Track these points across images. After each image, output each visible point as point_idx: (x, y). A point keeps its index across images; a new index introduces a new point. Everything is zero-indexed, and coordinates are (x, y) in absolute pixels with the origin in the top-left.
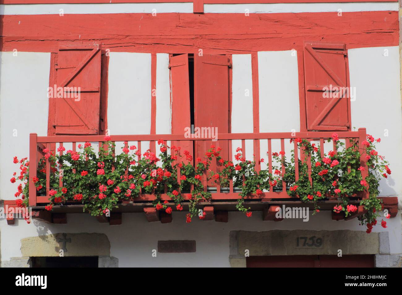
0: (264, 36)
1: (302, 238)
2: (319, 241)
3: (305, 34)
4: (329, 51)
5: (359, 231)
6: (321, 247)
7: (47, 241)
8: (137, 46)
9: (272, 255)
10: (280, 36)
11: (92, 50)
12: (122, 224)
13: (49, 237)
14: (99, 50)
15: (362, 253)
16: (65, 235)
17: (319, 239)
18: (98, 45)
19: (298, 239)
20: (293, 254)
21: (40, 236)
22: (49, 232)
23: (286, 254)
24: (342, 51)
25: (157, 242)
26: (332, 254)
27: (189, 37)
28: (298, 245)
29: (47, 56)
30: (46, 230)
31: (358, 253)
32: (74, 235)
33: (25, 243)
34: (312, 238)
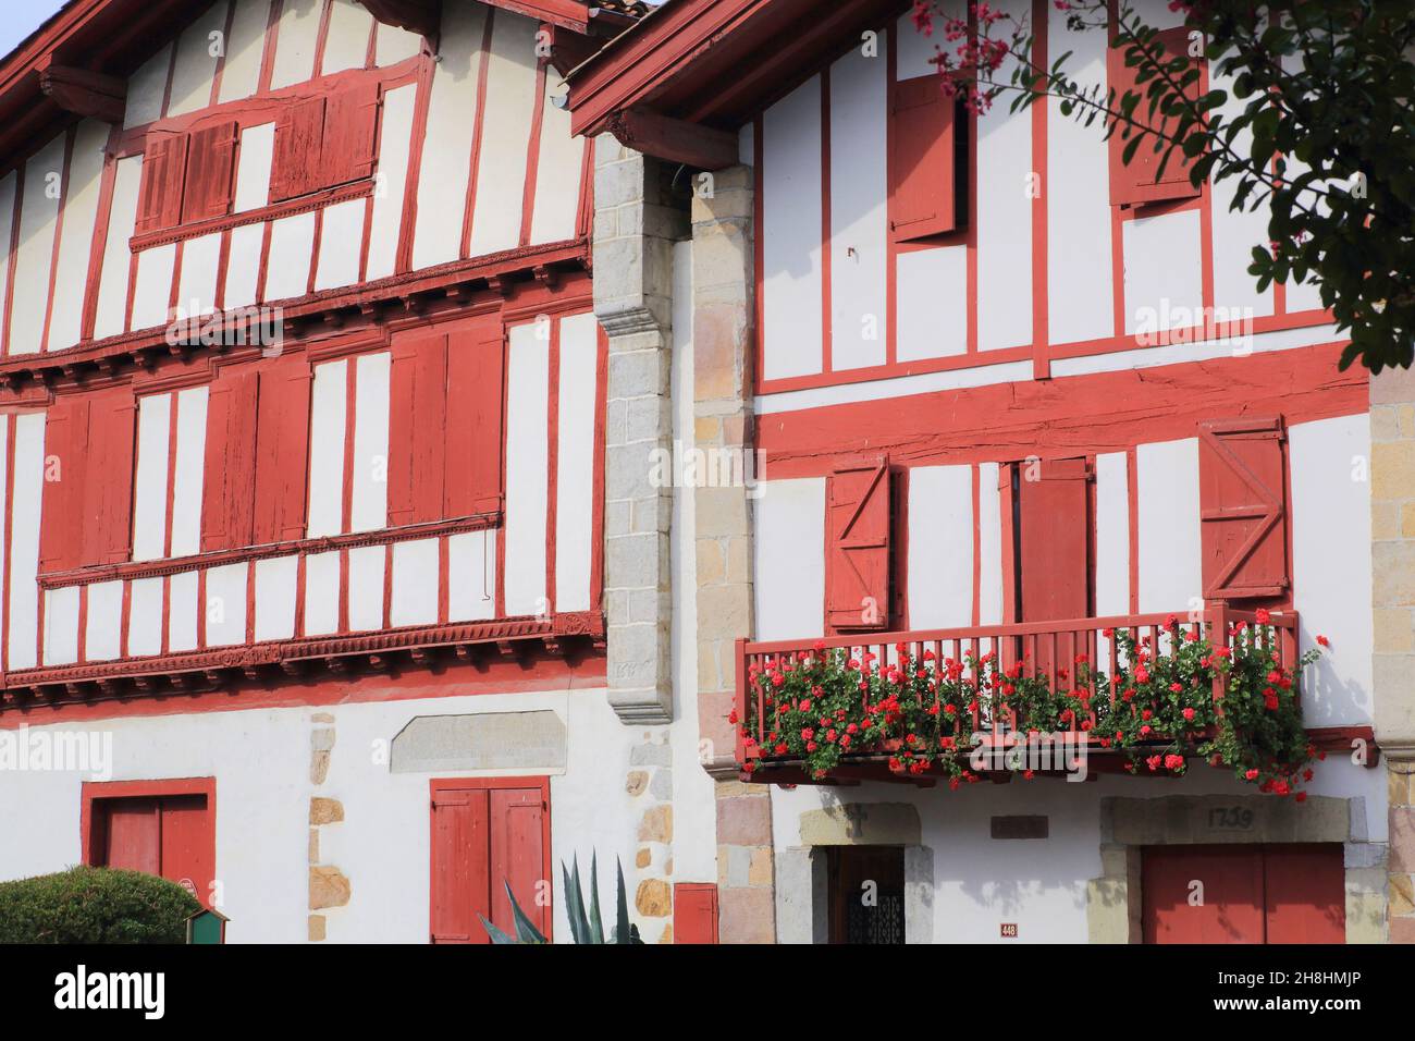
0: (1147, 413)
1: (1218, 810)
2: (1246, 816)
3: (1214, 403)
4: (1246, 435)
5: (1315, 797)
6: (1250, 828)
7: (834, 818)
8: (951, 452)
9: (1168, 843)
10: (1174, 410)
11: (874, 469)
12: (935, 788)
13: (838, 810)
14: (884, 469)
15: (1319, 840)
16: (858, 806)
17: (1248, 812)
18: (882, 459)
19: (1211, 812)
20: (1203, 842)
21: (824, 809)
22: (837, 802)
23: (1192, 842)
24: (1273, 433)
25: (989, 820)
26: (1269, 841)
27: (1028, 428)
28: (1211, 824)
29: (818, 485)
30: (832, 798)
31: (1313, 840)
32: (871, 805)
33: (806, 819)
34: (1235, 811)
